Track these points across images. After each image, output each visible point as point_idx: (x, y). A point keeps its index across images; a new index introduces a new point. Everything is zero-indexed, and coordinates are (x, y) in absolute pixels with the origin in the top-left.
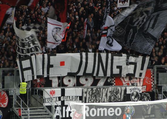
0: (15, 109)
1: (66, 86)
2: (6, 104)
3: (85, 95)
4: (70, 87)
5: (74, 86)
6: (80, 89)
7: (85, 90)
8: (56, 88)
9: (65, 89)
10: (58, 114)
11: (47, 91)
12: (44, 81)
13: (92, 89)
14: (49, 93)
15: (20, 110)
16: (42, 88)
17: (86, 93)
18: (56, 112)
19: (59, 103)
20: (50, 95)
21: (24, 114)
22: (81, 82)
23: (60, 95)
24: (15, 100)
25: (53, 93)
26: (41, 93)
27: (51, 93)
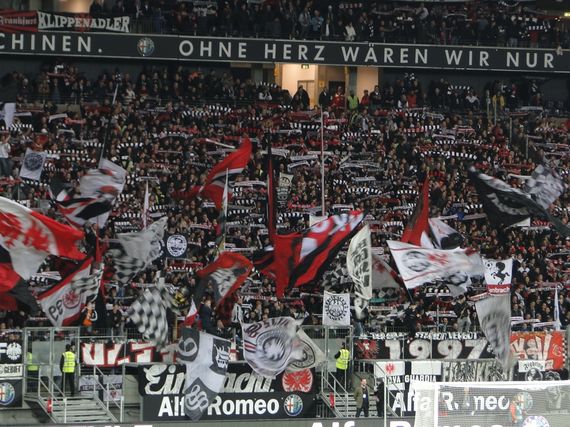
0: (325, 396)
1: (414, 358)
2: (309, 386)
3: (446, 373)
4: (421, 360)
5: (429, 357)
6: (438, 363)
7: (447, 365)
8: (396, 360)
9: (413, 363)
10: (399, 406)
11: (380, 365)
12: (376, 349)
13: (459, 364)
14: (384, 369)
15: (332, 397)
16: (372, 361)
17: (448, 369)
18: (396, 402)
19: (401, 386)
20: (385, 371)
21: (339, 403)
22: (440, 352)
23: (403, 373)
24: (324, 379)
25: (390, 368)
26: (370, 368)
27: (387, 369)
